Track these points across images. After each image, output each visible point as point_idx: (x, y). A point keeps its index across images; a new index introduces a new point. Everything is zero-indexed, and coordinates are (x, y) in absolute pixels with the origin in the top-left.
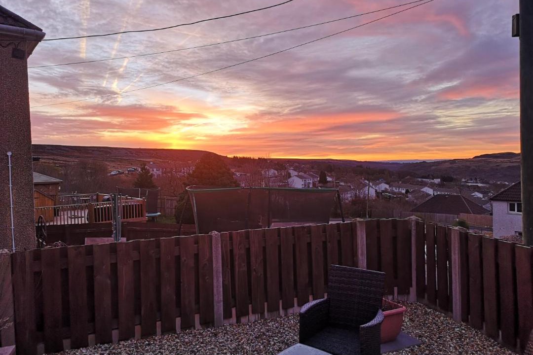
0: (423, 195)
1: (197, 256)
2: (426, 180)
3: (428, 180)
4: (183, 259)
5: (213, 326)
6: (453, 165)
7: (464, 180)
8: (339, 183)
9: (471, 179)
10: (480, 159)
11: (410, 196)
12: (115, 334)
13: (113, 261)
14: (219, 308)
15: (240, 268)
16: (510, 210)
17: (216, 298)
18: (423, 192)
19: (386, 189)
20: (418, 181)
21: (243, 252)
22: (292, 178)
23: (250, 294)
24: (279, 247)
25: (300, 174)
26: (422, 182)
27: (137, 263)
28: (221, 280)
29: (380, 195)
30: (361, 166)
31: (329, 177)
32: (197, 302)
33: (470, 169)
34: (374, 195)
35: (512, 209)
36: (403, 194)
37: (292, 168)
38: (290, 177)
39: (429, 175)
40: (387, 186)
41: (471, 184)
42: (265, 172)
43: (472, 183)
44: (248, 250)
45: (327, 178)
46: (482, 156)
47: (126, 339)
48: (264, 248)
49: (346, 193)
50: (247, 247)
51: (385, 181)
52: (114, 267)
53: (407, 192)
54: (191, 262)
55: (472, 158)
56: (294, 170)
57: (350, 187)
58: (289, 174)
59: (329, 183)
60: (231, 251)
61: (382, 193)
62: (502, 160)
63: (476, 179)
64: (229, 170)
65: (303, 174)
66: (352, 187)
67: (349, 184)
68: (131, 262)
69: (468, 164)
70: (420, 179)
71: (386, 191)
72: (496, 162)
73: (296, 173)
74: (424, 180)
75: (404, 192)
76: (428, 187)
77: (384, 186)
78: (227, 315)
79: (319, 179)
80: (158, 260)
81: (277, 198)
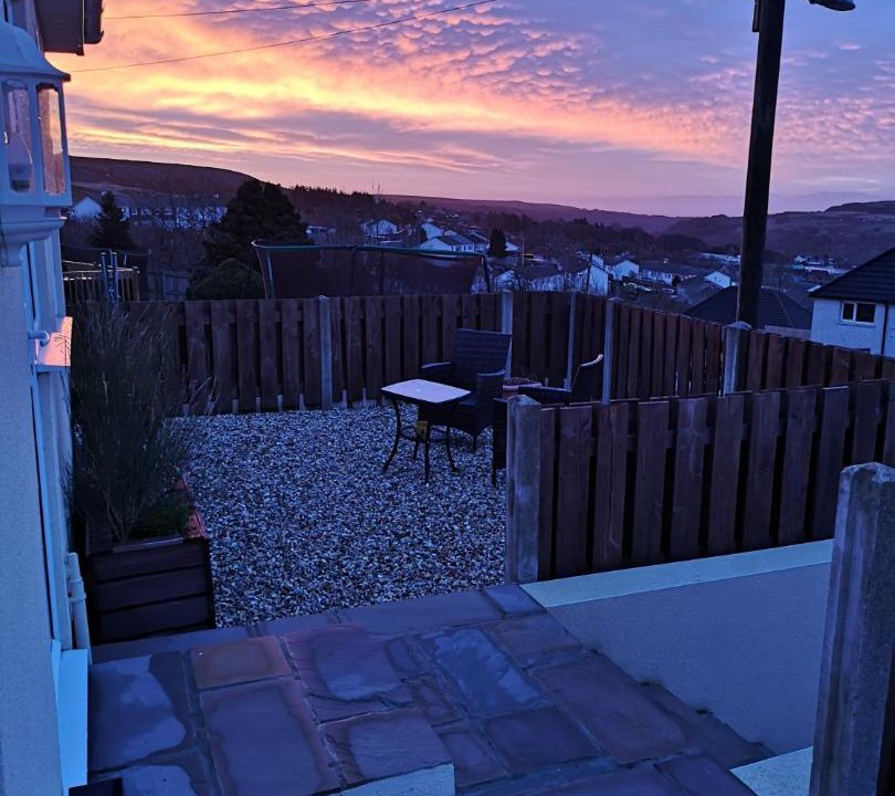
0: (709, 288)
1: (301, 324)
2: (720, 256)
3: (725, 257)
4: (285, 326)
5: (321, 408)
6: (783, 226)
7: (799, 259)
8: (532, 257)
9: (817, 259)
10: (842, 213)
11: (681, 290)
12: (211, 406)
13: (207, 323)
14: (327, 387)
15: (353, 342)
16: (845, 317)
17: (324, 376)
18: (709, 282)
19: (632, 273)
20: (703, 259)
21: (357, 323)
22: (428, 243)
23: (365, 375)
24: (402, 320)
25: (446, 234)
26: (712, 259)
27: (233, 327)
28: (330, 354)
29: (617, 288)
30: (584, 221)
31: (511, 241)
32: (302, 378)
33: (818, 235)
34: (606, 287)
35: (848, 315)
36: (667, 286)
37: (430, 220)
38: (424, 239)
39: (728, 246)
40: (635, 268)
41: (813, 268)
42: (370, 225)
43: (817, 266)
44: (363, 322)
45: (508, 244)
46: (846, 207)
47: (223, 413)
48: (383, 320)
49: (546, 279)
50: (362, 317)
51: (633, 257)
52: (208, 329)
53: (676, 281)
54: (295, 331)
55: (823, 210)
56: (434, 224)
57: (556, 266)
58: (423, 233)
59: (509, 258)
60: (343, 321)
61: (621, 283)
62: (886, 217)
63: (826, 257)
64: (298, 217)
65: (455, 234)
66: (560, 268)
67: (554, 261)
68: (227, 325)
69: (814, 223)
70: (707, 255)
71: (631, 278)
72: (873, 222)
73: (439, 232)
74: (716, 256)
75: (669, 281)
76: (723, 272)
77: (627, 268)
78: (337, 399)
79: (488, 247)
80: (257, 325)
81: (396, 284)
